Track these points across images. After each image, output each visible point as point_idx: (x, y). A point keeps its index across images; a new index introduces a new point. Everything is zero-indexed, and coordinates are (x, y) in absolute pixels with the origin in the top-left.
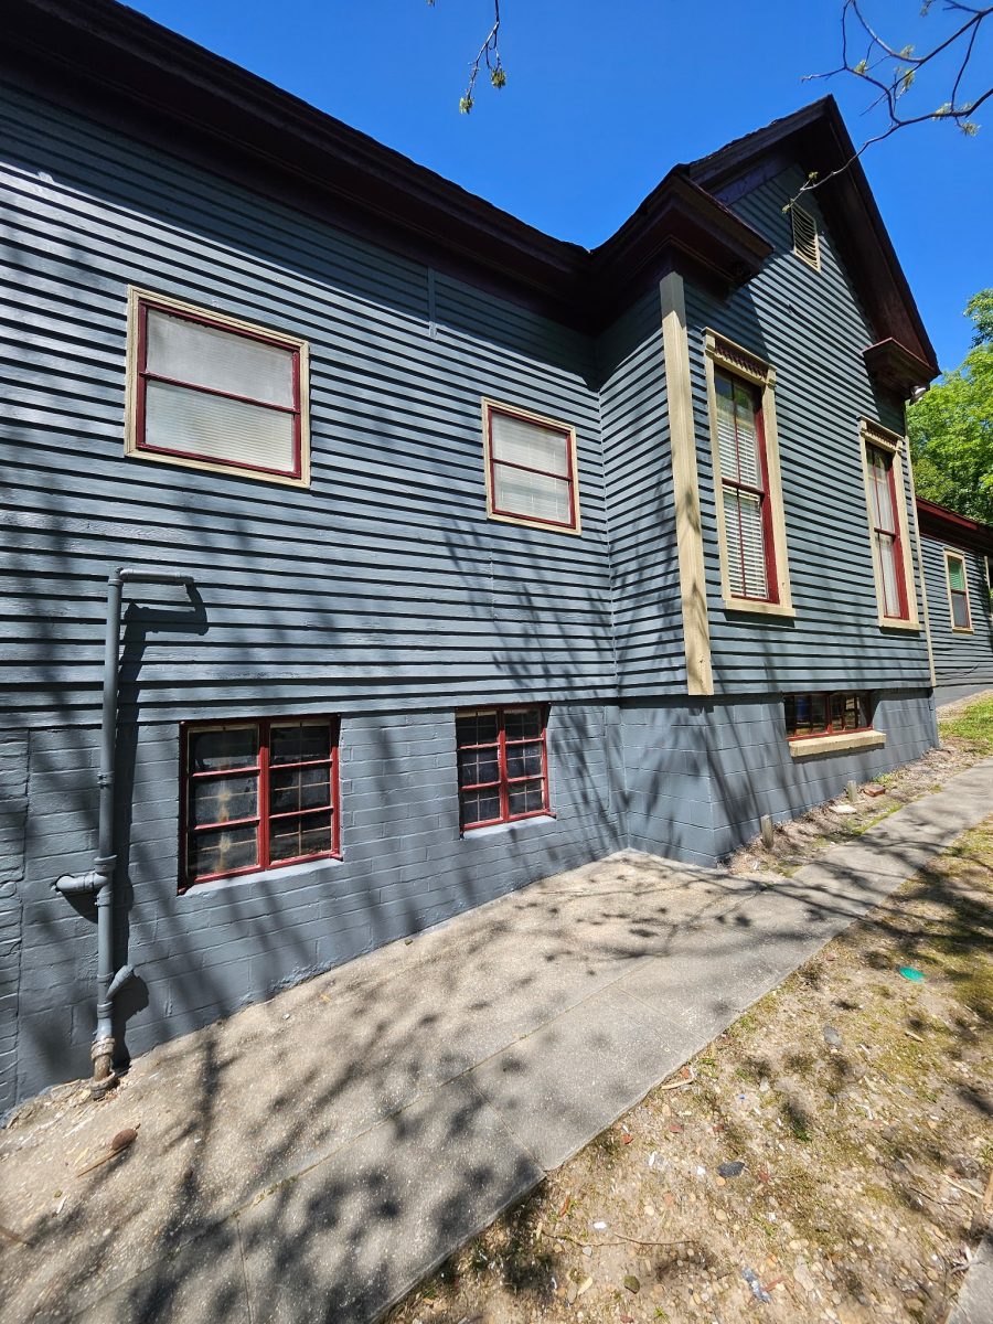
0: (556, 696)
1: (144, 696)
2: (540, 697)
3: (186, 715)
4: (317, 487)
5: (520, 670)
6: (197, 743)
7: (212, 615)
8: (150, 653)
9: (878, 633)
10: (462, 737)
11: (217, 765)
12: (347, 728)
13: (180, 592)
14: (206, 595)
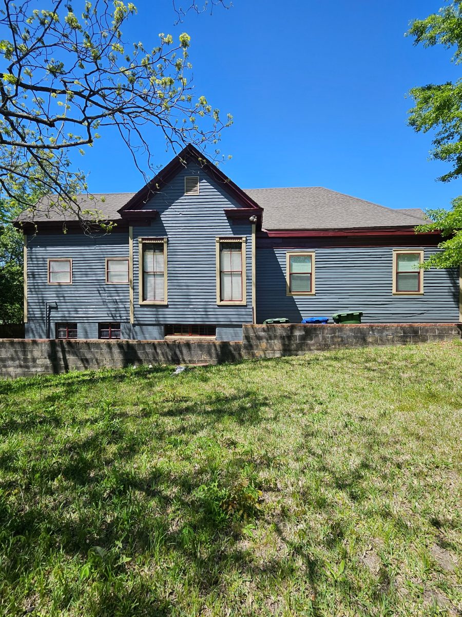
0: (122, 321)
1: (51, 318)
2: (119, 321)
3: (56, 321)
4: (73, 284)
5: (114, 315)
6: (58, 325)
7: (59, 307)
8: (51, 313)
9: (216, 307)
10: (99, 328)
11: (61, 329)
12: (78, 325)
13: (55, 304)
14: (58, 304)
